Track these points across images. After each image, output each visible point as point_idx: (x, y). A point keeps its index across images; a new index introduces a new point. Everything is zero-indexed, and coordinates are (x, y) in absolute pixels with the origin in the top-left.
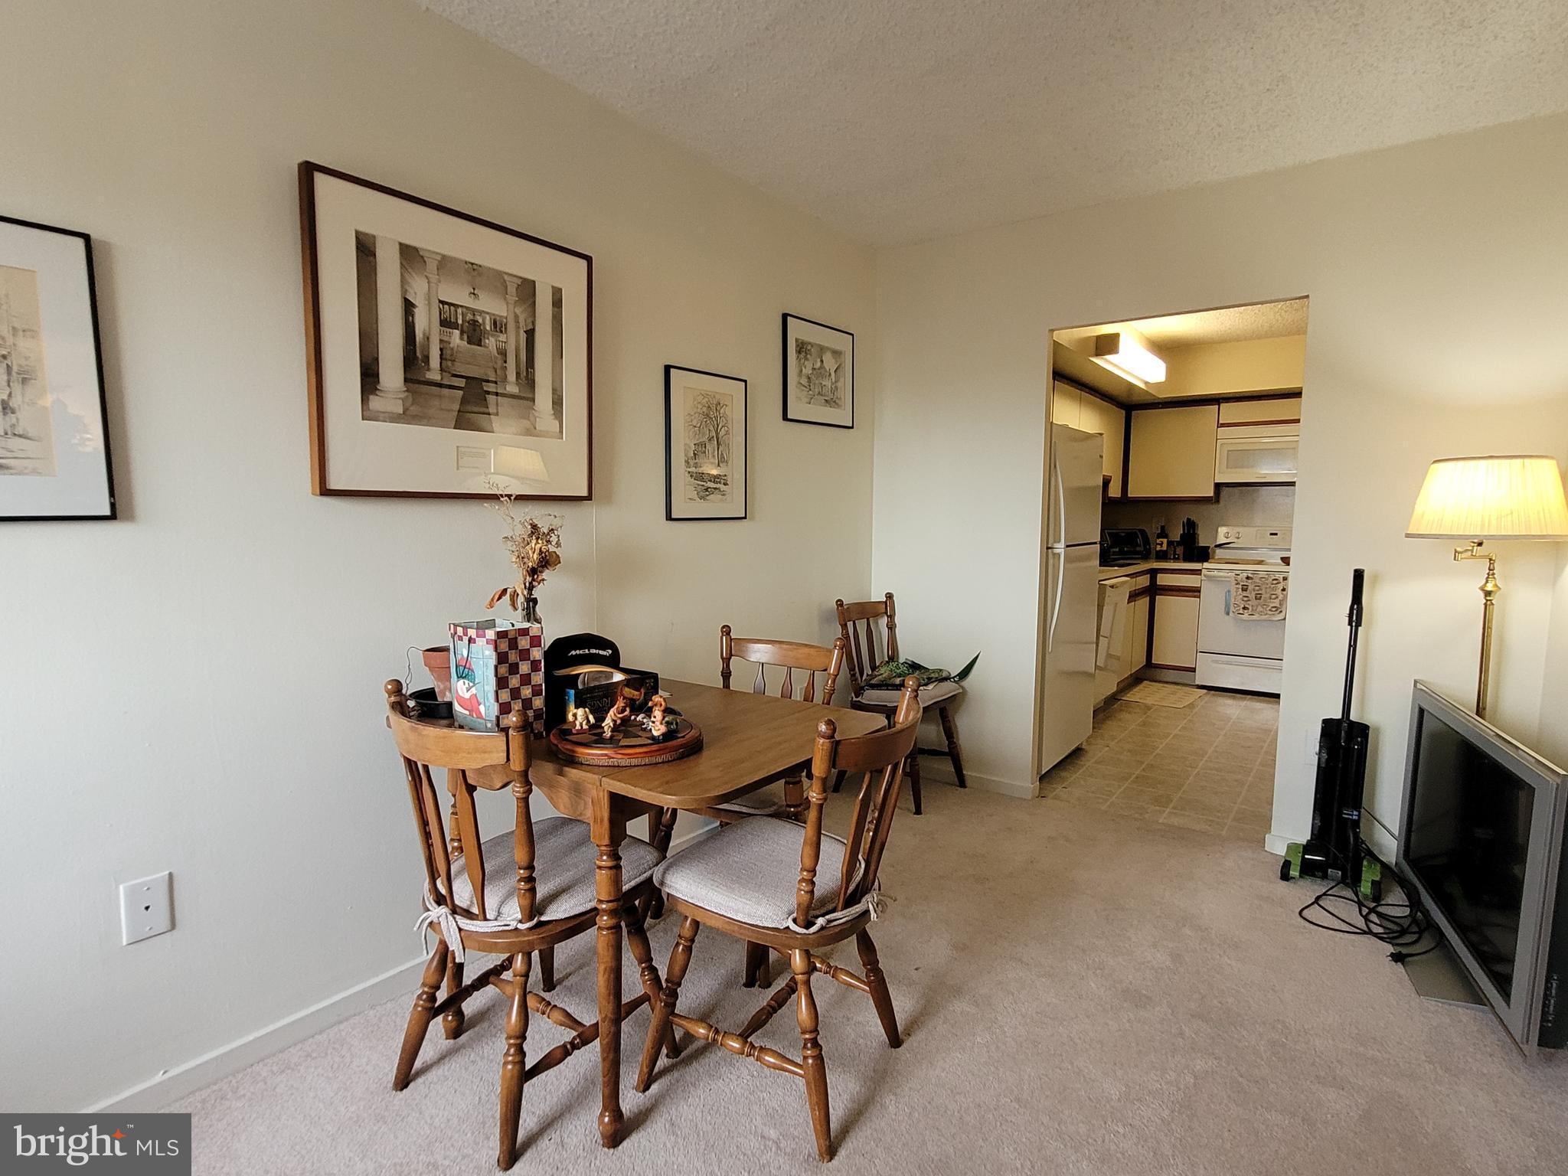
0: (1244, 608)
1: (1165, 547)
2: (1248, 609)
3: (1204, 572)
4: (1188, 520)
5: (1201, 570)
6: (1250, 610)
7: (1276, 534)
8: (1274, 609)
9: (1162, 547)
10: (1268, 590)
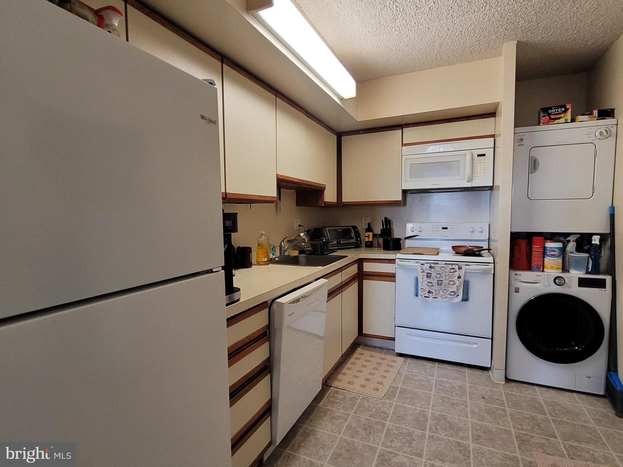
0: (429, 292)
1: (371, 239)
2: (432, 293)
3: (397, 261)
4: (386, 218)
5: (395, 260)
6: (434, 294)
7: (446, 228)
8: (453, 294)
9: (369, 238)
10: (447, 277)
